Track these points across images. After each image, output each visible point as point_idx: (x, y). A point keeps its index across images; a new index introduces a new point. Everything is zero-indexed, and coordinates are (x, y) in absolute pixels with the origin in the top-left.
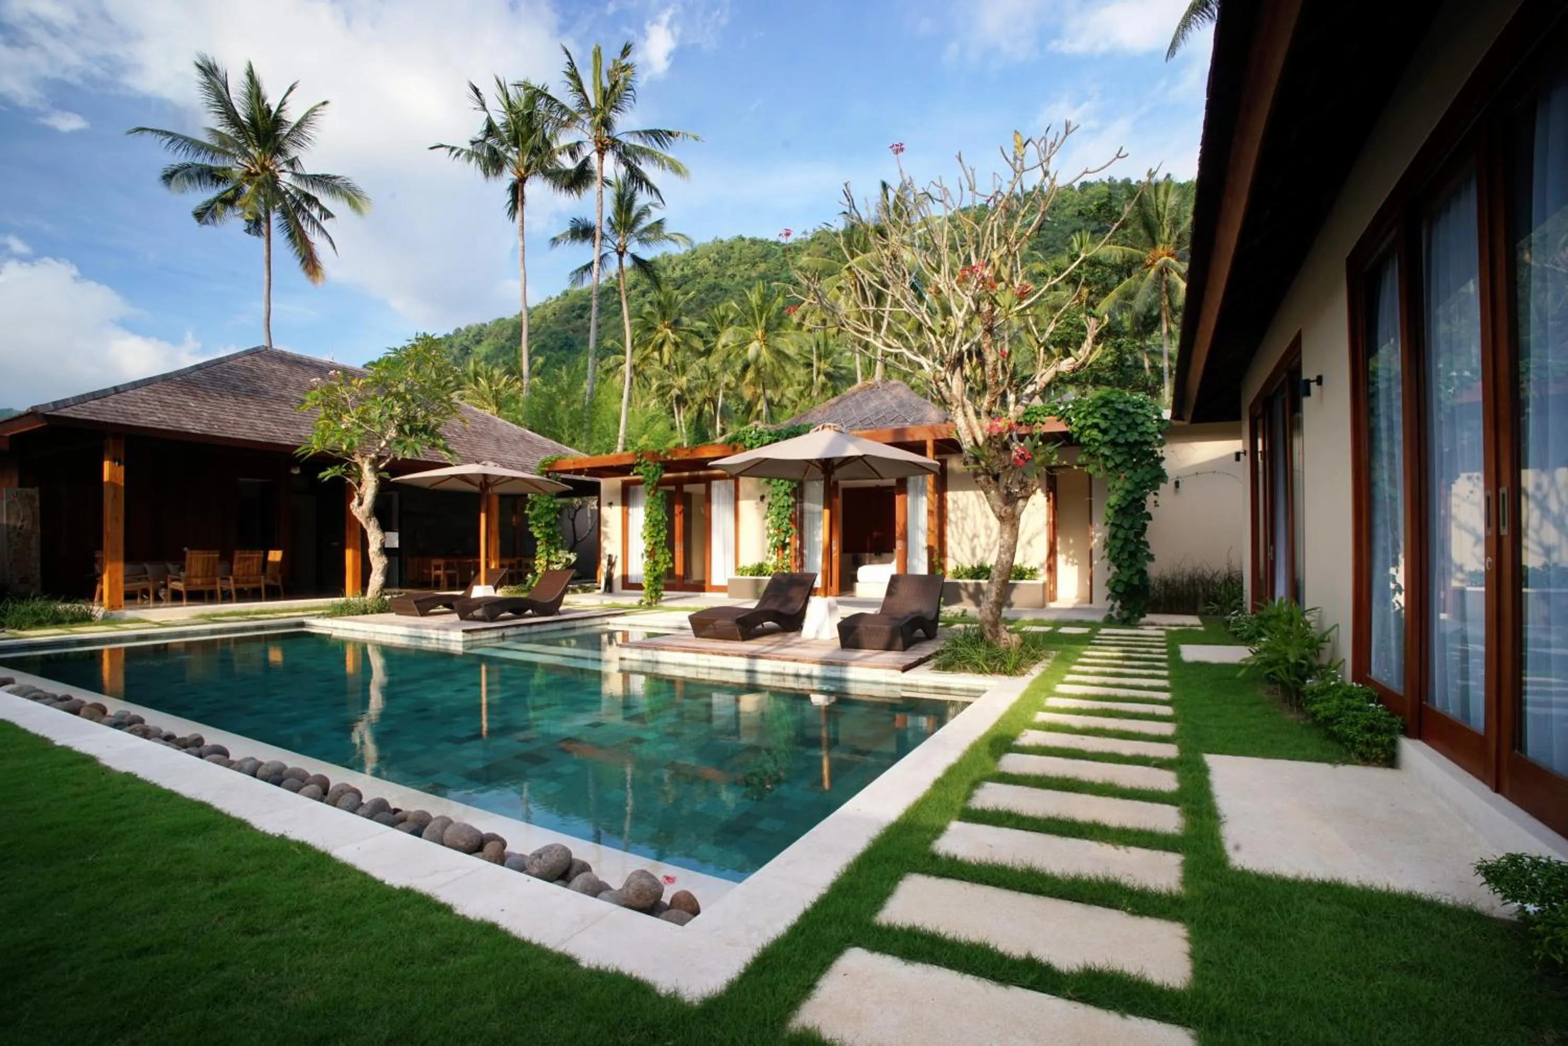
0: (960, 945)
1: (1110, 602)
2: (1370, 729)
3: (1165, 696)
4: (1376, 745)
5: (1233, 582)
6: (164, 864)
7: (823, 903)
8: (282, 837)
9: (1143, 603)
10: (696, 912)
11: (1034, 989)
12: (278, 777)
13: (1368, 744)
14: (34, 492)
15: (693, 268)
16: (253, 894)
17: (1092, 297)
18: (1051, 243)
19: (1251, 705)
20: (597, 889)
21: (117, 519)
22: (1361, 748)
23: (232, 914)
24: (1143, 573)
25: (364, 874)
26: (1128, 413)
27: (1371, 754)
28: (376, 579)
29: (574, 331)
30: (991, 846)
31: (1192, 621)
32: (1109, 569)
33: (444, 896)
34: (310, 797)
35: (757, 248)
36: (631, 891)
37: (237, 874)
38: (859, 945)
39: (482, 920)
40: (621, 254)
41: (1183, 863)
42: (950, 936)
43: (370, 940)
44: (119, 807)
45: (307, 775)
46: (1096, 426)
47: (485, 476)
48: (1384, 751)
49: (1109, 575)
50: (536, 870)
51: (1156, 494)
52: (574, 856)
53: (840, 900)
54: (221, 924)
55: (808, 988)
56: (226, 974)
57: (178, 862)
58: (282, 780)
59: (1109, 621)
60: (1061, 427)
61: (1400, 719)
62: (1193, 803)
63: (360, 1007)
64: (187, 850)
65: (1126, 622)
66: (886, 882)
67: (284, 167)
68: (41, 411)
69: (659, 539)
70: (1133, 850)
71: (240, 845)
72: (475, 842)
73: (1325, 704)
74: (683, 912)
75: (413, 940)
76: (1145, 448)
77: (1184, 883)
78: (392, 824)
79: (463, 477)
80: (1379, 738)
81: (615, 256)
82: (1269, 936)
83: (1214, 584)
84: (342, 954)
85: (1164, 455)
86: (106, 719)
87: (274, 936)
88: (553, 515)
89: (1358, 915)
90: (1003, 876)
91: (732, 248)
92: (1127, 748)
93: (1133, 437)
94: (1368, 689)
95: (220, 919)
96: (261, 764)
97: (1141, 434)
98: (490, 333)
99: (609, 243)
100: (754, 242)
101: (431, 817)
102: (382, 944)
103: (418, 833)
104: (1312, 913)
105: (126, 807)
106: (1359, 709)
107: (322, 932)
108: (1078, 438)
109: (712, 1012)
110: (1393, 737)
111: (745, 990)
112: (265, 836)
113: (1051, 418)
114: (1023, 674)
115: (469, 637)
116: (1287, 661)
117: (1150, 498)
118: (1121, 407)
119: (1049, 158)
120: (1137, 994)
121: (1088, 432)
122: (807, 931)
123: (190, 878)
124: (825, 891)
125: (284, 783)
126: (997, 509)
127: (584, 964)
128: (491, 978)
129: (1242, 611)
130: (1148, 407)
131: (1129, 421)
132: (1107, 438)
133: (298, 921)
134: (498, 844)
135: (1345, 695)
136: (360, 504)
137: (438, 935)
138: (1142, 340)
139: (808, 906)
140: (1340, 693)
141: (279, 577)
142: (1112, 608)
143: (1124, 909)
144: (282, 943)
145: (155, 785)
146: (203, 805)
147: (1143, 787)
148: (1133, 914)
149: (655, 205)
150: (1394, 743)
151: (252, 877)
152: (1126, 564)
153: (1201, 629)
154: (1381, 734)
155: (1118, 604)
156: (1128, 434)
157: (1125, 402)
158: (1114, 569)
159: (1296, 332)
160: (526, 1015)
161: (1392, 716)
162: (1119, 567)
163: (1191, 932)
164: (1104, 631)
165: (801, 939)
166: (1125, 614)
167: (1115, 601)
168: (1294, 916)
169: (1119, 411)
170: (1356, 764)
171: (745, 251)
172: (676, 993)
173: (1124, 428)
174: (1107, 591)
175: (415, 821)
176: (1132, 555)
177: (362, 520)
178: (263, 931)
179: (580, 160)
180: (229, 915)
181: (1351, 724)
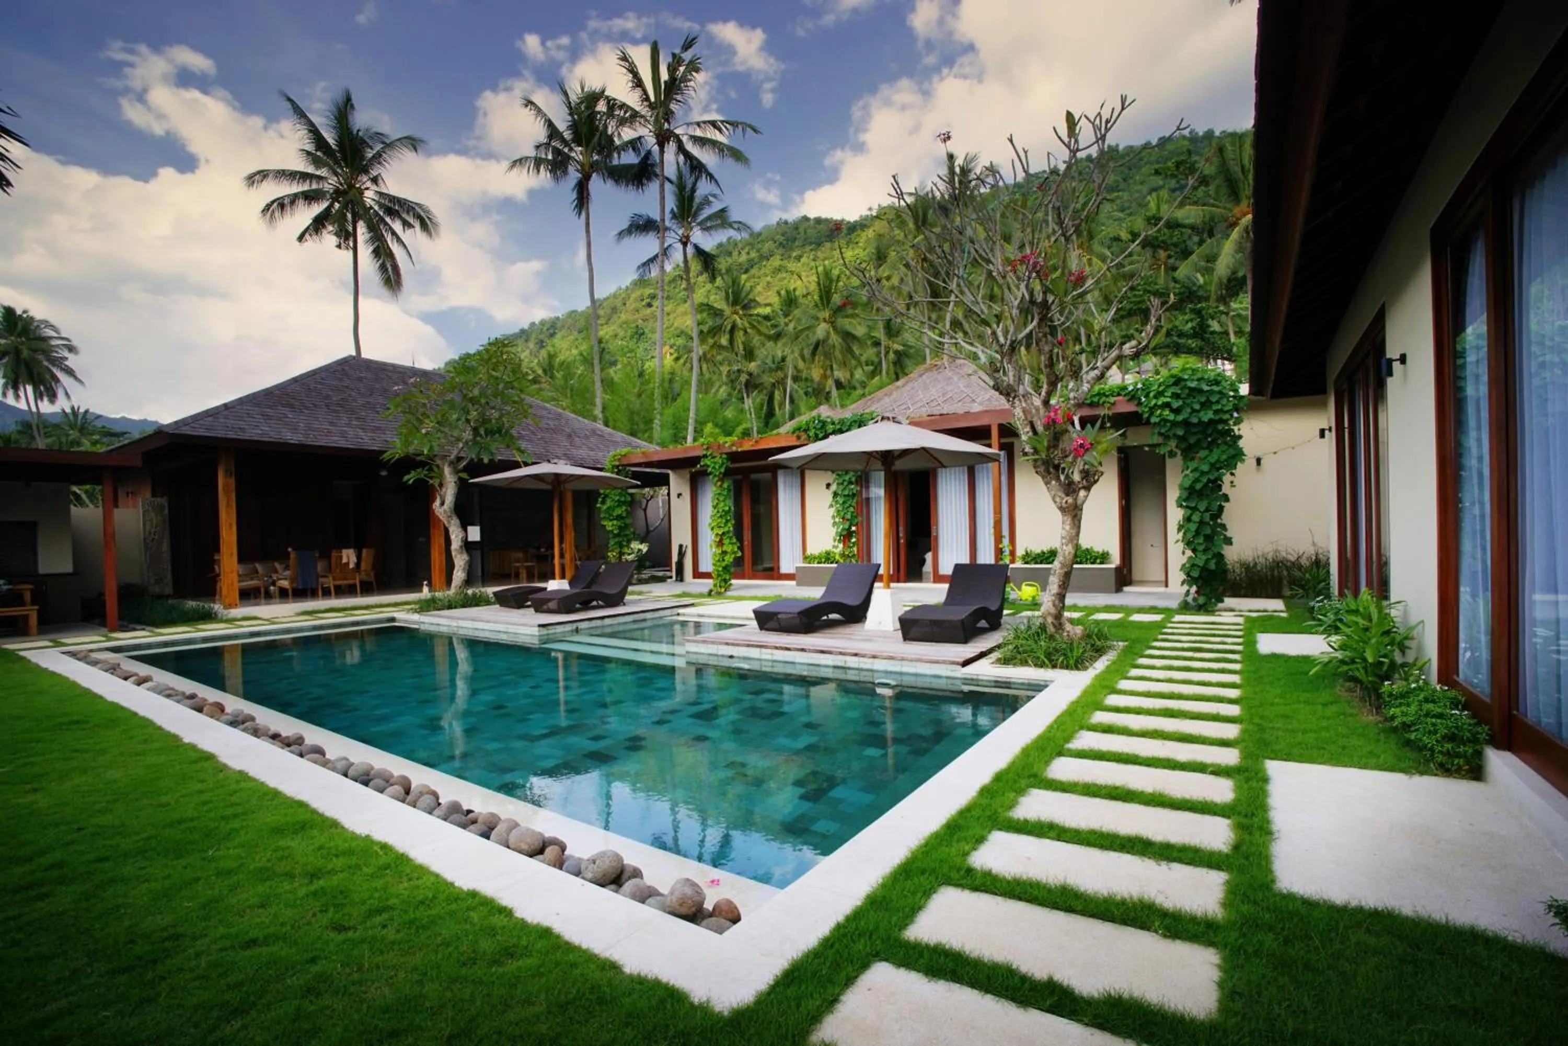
0: (984, 965)
1: (1186, 587)
2: (1451, 738)
3: (1234, 693)
4: (1458, 755)
5: (1319, 564)
6: (269, 861)
7: (857, 916)
8: (368, 837)
9: (1221, 589)
10: (736, 919)
11: (1053, 1013)
12: (366, 778)
13: (1448, 753)
14: (163, 501)
15: (758, 251)
16: (341, 892)
17: (1171, 261)
18: (1127, 205)
19: (1325, 705)
20: (645, 896)
21: (231, 525)
22: (1440, 758)
23: (324, 911)
24: (1220, 557)
25: (437, 876)
26: (1201, 391)
27: (1453, 765)
28: (459, 575)
29: (644, 320)
30: (1029, 858)
31: (1275, 605)
32: (1184, 553)
33: (505, 900)
34: (393, 797)
35: (822, 227)
36: (674, 899)
37: (329, 872)
38: (886, 960)
39: (538, 924)
40: (685, 244)
41: (1227, 882)
42: (974, 955)
43: (439, 939)
44: (232, 805)
45: (392, 776)
46: (1167, 405)
47: (557, 476)
48: (1468, 762)
49: (1184, 560)
50: (590, 875)
51: (1232, 474)
52: (625, 862)
53: (872, 912)
54: (313, 920)
55: (832, 1002)
56: (316, 969)
57: (281, 859)
58: (370, 780)
59: (1185, 607)
60: (1130, 408)
61: (1486, 728)
62: (1246, 816)
63: (427, 1004)
64: (288, 848)
65: (1202, 608)
66: (919, 895)
67: (369, 184)
68: (165, 430)
69: (726, 529)
70: (1175, 866)
71: (332, 844)
72: (537, 845)
73: (1404, 708)
74: (723, 920)
75: (476, 942)
76: (1220, 427)
77: (1225, 905)
78: (464, 826)
79: (536, 477)
80: (1462, 749)
81: (679, 246)
82: (1306, 967)
83: (1300, 567)
84: (414, 954)
85: (1241, 433)
86: (224, 717)
87: (358, 934)
88: (624, 508)
89: (1409, 950)
90: (1036, 893)
91: (797, 228)
92: (1183, 752)
93: (1207, 415)
94: (1453, 693)
95: (314, 915)
96: (352, 764)
97: (1216, 412)
98: (563, 326)
99: (673, 234)
100: (818, 221)
101: (500, 819)
102: (448, 945)
103: (486, 835)
104: (1358, 943)
105: (239, 804)
106: (1440, 716)
107: (398, 931)
108: (1148, 418)
109: (739, 1024)
110: (1478, 747)
111: (772, 1002)
112: (355, 837)
113: (1120, 398)
114: (1086, 668)
115: (544, 631)
116: (1365, 660)
117: (1227, 478)
118: (1193, 385)
119: (1105, 136)
120: (1156, 1024)
121: (1159, 412)
122: (837, 946)
123: (290, 876)
124: (859, 903)
125: (371, 783)
126: (1058, 500)
127: (627, 970)
128: (543, 980)
129: (1328, 597)
130: (1223, 383)
131: (1203, 399)
132: (1180, 418)
133: (378, 919)
134: (556, 848)
135: (1426, 700)
136: (442, 504)
137: (499, 938)
138: (1226, 304)
139: (841, 918)
140: (1421, 697)
141: (372, 574)
142: (1188, 592)
143: (1156, 931)
144: (363, 941)
145: (262, 783)
146: (302, 805)
147: (1195, 798)
148: (1165, 936)
149: (714, 196)
150: (1479, 754)
151: (341, 876)
152: (1201, 548)
153: (1284, 615)
154: (1465, 745)
155: (1194, 589)
156: (1202, 414)
157: (1199, 380)
158: (1189, 553)
159: (1379, 306)
160: (571, 1019)
161: (1478, 724)
162: (1194, 551)
163: (1224, 959)
164: (1178, 618)
165: (830, 952)
166: (1201, 600)
167: (1191, 586)
168: (1337, 946)
169: (1192, 389)
170: (1436, 775)
171: (809, 231)
172: (708, 1001)
173: (1197, 407)
174: (1183, 576)
175: (484, 823)
176: (1209, 538)
177: (443, 518)
178: (349, 928)
179: (643, 154)
180: (321, 911)
181: (1430, 732)
